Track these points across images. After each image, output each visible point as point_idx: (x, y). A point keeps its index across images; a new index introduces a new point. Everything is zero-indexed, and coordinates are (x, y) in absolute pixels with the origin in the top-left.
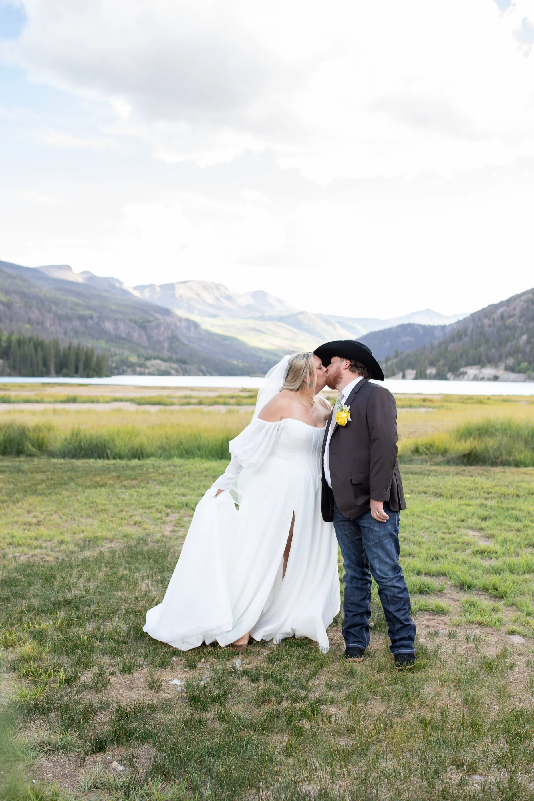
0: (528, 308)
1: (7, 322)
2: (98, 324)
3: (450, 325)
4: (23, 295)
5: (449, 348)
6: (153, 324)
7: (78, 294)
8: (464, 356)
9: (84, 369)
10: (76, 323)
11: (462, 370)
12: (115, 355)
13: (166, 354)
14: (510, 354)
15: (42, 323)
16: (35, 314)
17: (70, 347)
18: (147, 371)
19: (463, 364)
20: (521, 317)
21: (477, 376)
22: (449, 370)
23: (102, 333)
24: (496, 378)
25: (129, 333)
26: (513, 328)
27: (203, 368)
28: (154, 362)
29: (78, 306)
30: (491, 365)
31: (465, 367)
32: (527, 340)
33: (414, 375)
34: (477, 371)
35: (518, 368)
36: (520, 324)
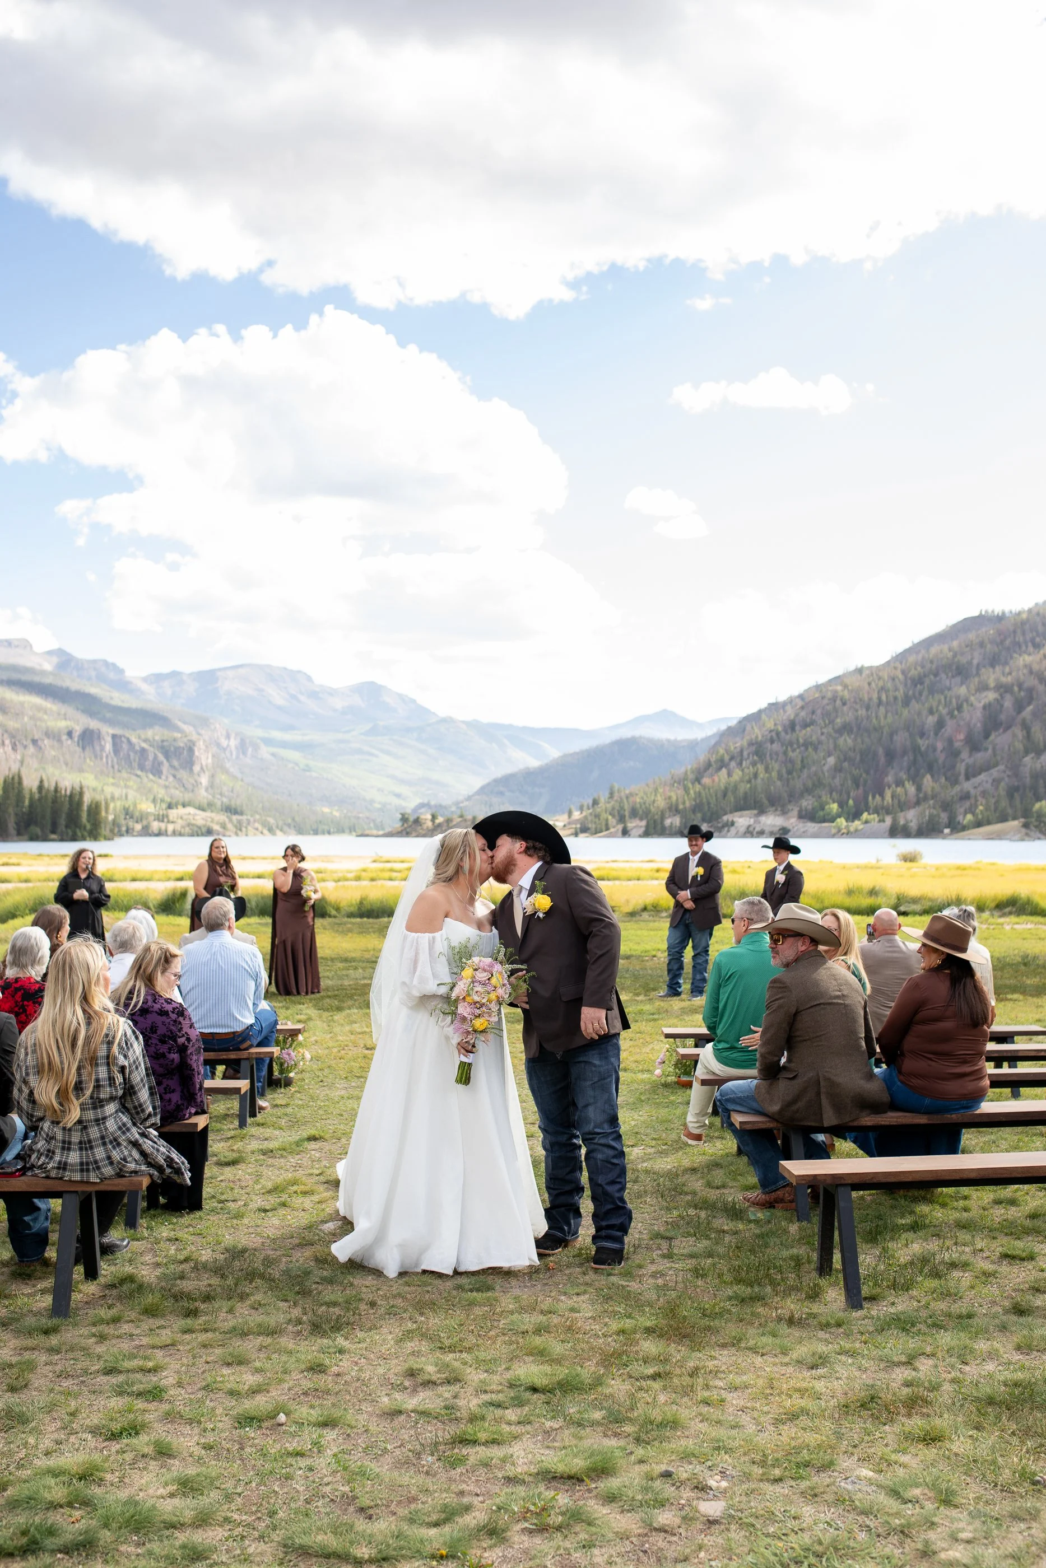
0: (837, 709)
3: (703, 740)
6: (179, 744)
8: (730, 794)
9: (67, 826)
11: (725, 818)
12: (113, 799)
13: (203, 795)
14: (807, 791)
17: (41, 787)
18: (170, 828)
19: (728, 809)
20: (825, 725)
21: (751, 829)
26: (812, 744)
27: (271, 821)
28: (181, 811)
29: (45, 712)
30: (776, 810)
31: (731, 812)
32: (836, 764)
33: (643, 829)
34: (752, 820)
35: (821, 813)
36: (823, 738)
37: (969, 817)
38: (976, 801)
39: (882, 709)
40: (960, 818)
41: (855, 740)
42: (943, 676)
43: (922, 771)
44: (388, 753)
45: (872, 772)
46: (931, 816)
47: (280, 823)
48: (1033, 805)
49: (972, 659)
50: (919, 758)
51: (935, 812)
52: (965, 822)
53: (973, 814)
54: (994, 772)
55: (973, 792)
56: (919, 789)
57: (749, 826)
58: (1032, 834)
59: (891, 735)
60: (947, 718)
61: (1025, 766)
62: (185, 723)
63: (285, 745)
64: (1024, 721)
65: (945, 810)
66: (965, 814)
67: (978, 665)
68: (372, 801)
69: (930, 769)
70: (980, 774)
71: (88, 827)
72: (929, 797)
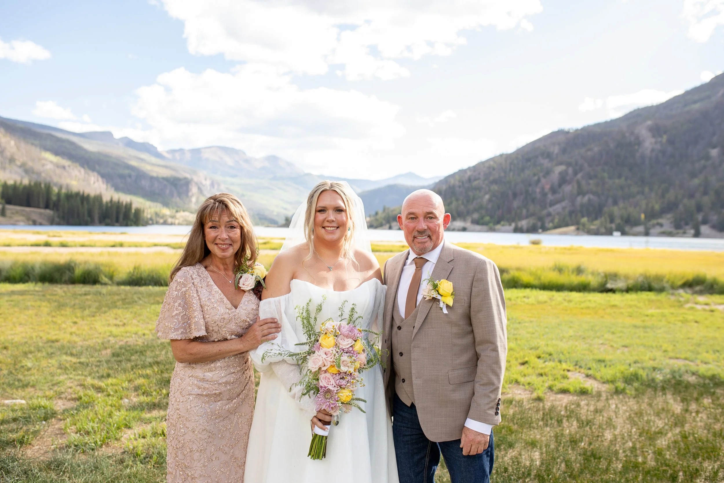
0: (489, 173)
2: (135, 182)
6: (183, 182)
9: (124, 219)
12: (150, 208)
13: (193, 207)
14: (476, 210)
17: (111, 201)
18: (177, 221)
20: (484, 180)
24: (464, 229)
25: (162, 189)
26: (478, 189)
28: (182, 213)
29: (119, 166)
30: (461, 219)
32: (489, 198)
35: (482, 221)
36: (484, 186)
37: (551, 224)
38: (554, 217)
39: (511, 173)
40: (546, 225)
41: (498, 187)
42: (540, 158)
43: (529, 202)
44: (280, 189)
45: (506, 202)
46: (533, 223)
48: (581, 220)
50: (528, 197)
51: (535, 222)
52: (549, 226)
53: (553, 223)
54: (564, 204)
55: (553, 213)
56: (528, 211)
58: (580, 233)
59: (515, 185)
60: (542, 178)
61: (577, 201)
62: (185, 172)
63: (232, 184)
64: (578, 180)
65: (539, 221)
66: (549, 222)
67: (557, 153)
68: (273, 211)
69: (533, 201)
70: (556, 204)
71: (134, 220)
72: (532, 215)
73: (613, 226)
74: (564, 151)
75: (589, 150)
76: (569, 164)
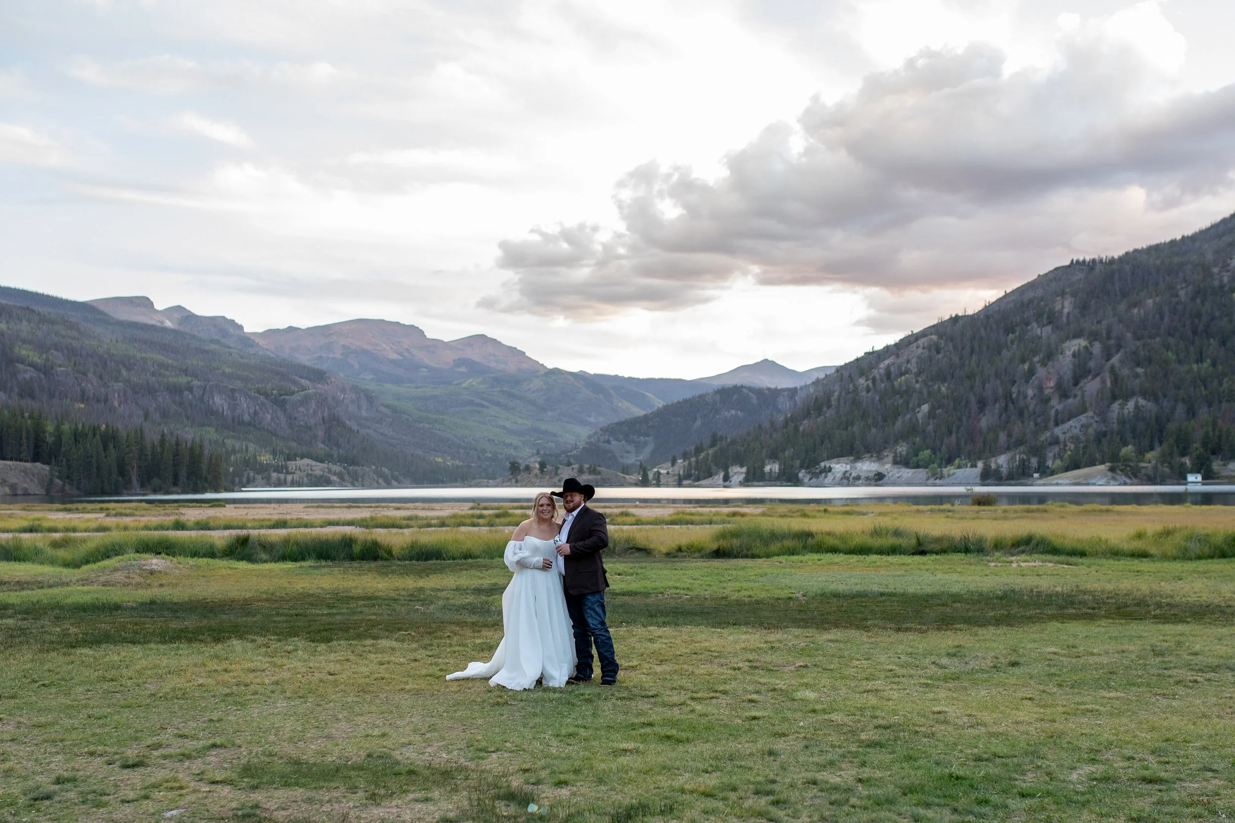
0: (930, 358)
1: (45, 398)
2: (201, 399)
3: (801, 388)
4: (71, 352)
5: (801, 428)
6: (297, 397)
7: (164, 348)
8: (827, 441)
9: (188, 479)
10: (163, 398)
11: (822, 464)
12: (234, 451)
13: (321, 447)
14: (903, 436)
15: (106, 401)
16: (92, 385)
17: (163, 441)
18: (289, 478)
19: (825, 455)
20: (918, 374)
21: (848, 475)
22: (802, 467)
23: (211, 415)
24: (879, 479)
25: (255, 413)
26: (907, 392)
27: (386, 470)
28: (300, 462)
29: (167, 369)
30: (872, 456)
31: (828, 459)
32: (929, 412)
33: (744, 475)
34: (848, 466)
35: (915, 459)
36: (917, 386)
37: (1058, 462)
38: (1065, 445)
39: (975, 357)
40: (1049, 463)
41: (948, 388)
42: (1035, 325)
43: (1013, 417)
44: (498, 404)
45: (964, 419)
46: (1023, 461)
47: (396, 473)
48: (1120, 450)
49: (1063, 308)
50: (1011, 406)
51: (1025, 457)
52: (1055, 466)
53: (1061, 459)
54: (1083, 418)
55: (1062, 437)
56: (1009, 435)
57: (846, 472)
58: (1118, 477)
59: (984, 384)
60: (1038, 365)
61: (1113, 411)
62: (301, 377)
64: (1112, 368)
65: (1035, 455)
66: (1054, 458)
67: (1068, 314)
68: (484, 451)
69: (1021, 414)
70: (1069, 420)
71: (210, 478)
72: (1020, 443)
73: (1187, 461)
74: (1083, 307)
75: (1135, 305)
76: (1093, 336)
